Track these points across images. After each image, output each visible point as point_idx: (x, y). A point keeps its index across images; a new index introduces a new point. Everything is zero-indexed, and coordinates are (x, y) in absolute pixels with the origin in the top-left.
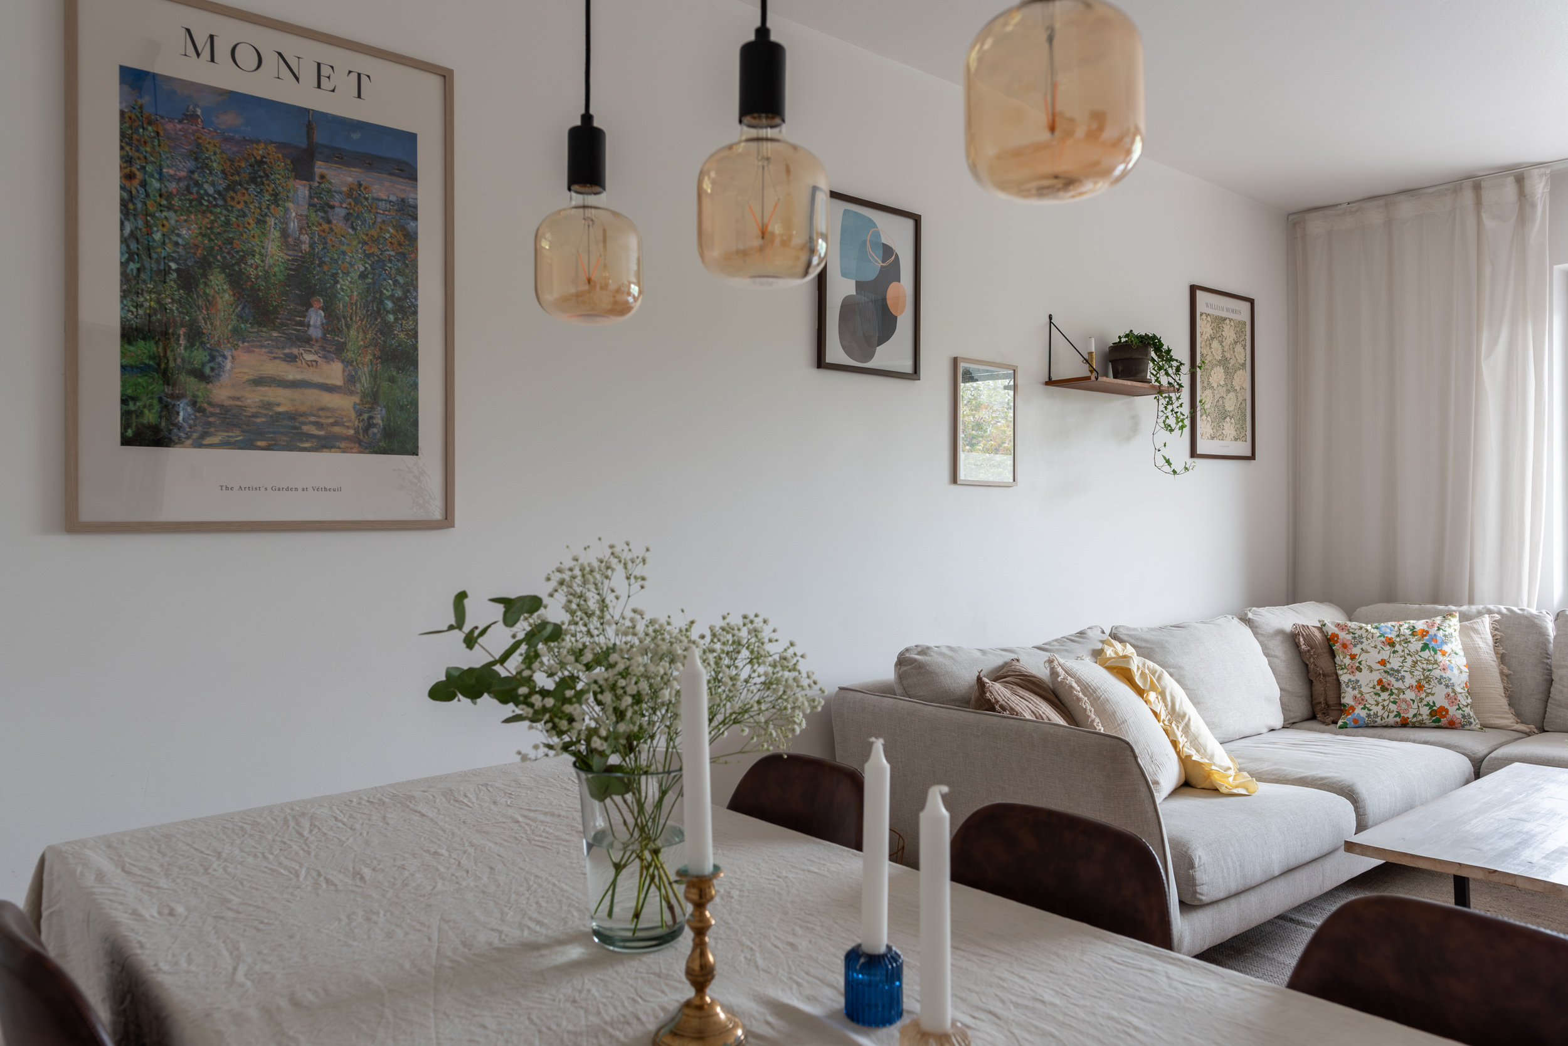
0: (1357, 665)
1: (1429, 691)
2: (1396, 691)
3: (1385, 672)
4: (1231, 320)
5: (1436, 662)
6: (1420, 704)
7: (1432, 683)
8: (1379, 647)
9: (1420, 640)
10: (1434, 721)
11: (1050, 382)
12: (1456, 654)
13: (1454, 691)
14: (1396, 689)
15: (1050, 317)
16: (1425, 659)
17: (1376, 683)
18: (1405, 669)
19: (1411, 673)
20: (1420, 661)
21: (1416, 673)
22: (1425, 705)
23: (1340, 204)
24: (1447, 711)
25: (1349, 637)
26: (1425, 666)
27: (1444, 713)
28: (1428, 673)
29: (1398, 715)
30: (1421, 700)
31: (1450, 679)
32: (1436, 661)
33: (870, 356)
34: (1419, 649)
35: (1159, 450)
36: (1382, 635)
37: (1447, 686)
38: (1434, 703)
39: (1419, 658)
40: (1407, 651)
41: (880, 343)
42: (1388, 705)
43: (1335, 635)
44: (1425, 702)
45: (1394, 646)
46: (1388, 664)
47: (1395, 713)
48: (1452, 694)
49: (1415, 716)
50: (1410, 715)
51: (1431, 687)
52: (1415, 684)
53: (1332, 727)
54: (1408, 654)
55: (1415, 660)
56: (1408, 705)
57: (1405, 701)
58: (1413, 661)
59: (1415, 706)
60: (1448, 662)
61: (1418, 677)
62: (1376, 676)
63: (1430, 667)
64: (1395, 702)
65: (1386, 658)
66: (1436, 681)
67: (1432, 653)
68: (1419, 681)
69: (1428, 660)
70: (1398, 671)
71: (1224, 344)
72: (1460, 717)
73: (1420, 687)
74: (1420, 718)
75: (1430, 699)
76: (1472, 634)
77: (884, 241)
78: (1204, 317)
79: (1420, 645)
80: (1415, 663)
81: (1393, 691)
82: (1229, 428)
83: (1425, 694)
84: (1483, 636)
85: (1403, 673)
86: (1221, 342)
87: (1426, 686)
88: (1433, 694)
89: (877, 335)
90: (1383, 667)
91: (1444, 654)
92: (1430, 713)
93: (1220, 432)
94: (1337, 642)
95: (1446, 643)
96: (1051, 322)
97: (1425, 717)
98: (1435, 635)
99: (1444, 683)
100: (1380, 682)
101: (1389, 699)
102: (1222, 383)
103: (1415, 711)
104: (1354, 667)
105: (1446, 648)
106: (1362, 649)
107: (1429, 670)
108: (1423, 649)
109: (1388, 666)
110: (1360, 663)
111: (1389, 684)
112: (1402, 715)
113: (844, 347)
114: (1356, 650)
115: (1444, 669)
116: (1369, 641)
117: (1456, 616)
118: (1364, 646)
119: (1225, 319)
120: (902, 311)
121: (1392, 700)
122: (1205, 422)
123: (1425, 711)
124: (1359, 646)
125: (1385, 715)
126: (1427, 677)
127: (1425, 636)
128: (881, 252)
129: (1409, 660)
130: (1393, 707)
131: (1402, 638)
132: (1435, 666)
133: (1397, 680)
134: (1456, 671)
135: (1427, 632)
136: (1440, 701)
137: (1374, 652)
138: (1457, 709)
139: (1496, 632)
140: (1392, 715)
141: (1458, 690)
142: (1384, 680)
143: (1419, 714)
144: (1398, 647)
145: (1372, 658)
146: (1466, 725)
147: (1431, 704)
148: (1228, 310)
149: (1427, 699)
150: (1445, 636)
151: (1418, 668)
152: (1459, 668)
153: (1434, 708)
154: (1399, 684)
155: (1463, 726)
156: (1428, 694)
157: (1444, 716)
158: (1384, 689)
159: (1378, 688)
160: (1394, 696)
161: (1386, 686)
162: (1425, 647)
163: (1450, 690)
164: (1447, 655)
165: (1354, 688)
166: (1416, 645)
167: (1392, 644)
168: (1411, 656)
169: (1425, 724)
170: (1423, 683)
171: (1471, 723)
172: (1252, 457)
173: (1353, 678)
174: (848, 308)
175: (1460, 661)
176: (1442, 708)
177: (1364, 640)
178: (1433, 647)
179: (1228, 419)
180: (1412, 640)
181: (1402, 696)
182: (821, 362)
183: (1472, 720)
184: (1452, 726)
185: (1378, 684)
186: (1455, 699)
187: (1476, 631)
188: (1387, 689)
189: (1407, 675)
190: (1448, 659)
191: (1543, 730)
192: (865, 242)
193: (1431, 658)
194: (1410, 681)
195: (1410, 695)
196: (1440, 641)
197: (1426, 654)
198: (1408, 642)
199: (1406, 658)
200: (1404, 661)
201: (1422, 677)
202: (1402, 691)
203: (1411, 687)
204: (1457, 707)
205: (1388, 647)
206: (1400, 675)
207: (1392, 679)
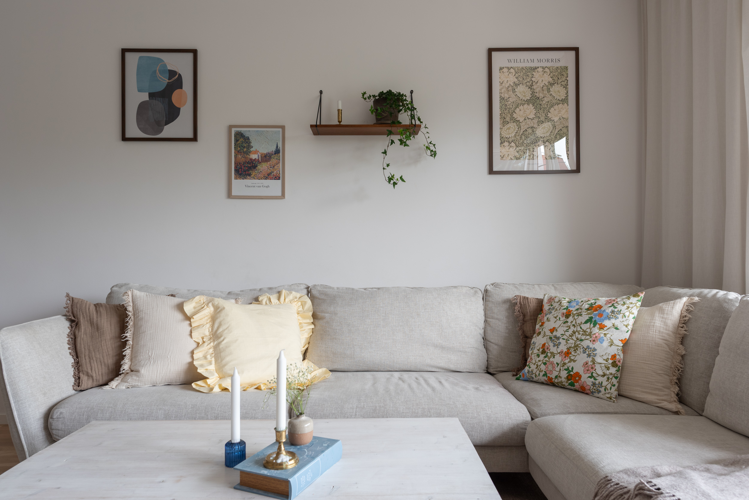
0: (541, 330)
1: (572, 358)
2: (549, 354)
3: (551, 338)
4: (544, 68)
5: (590, 334)
6: (561, 368)
7: (578, 352)
8: (558, 318)
9: (590, 314)
10: (570, 384)
12: (617, 329)
13: (594, 361)
14: (551, 353)
15: (321, 92)
18: (565, 337)
19: (568, 341)
20: (579, 332)
21: (571, 341)
22: (566, 370)
24: (580, 377)
26: (579, 336)
27: (577, 379)
28: (579, 343)
29: (545, 375)
30: (565, 364)
31: (597, 350)
32: (591, 332)
33: (161, 131)
34: (584, 322)
36: (567, 308)
37: (589, 355)
38: (572, 368)
39: (579, 329)
40: (574, 323)
41: (167, 123)
42: (540, 365)
44: (566, 367)
46: (555, 332)
47: (544, 373)
48: (590, 363)
49: (556, 377)
50: (553, 376)
51: (576, 354)
52: (565, 350)
54: (574, 325)
55: (576, 330)
56: (553, 367)
57: (552, 363)
59: (558, 369)
60: (602, 335)
61: (570, 345)
63: (583, 338)
64: (545, 364)
66: (582, 350)
67: (592, 325)
68: (568, 349)
69: (585, 331)
70: (558, 338)
71: (535, 87)
72: (590, 384)
73: (567, 354)
74: (560, 380)
75: (571, 364)
77: (169, 68)
79: (587, 317)
80: (574, 332)
83: (569, 360)
84: (665, 316)
85: (561, 340)
86: (531, 87)
87: (573, 353)
88: (574, 361)
89: (165, 119)
90: (550, 334)
91: (602, 327)
92: (567, 377)
94: (543, 311)
95: (609, 319)
97: (563, 380)
98: (604, 311)
99: (587, 353)
101: (543, 360)
103: (557, 373)
107: (582, 340)
108: (586, 322)
109: (554, 333)
111: (548, 348)
112: (548, 375)
113: (140, 129)
115: (594, 341)
119: (536, 68)
120: (184, 105)
121: (544, 361)
122: (508, 147)
123: (564, 374)
125: (537, 374)
126: (577, 345)
127: (598, 310)
128: (168, 75)
129: (572, 328)
130: (543, 367)
132: (589, 337)
134: (606, 344)
135: (601, 307)
136: (578, 367)
138: (589, 377)
139: (686, 314)
140: (542, 374)
141: (599, 359)
142: (547, 345)
143: (560, 376)
144: (570, 319)
146: (595, 392)
147: (570, 369)
148: (540, 61)
149: (569, 364)
150: (612, 312)
151: (574, 338)
153: (572, 373)
156: (571, 360)
157: (577, 381)
158: (543, 352)
160: (547, 359)
161: (546, 349)
162: (590, 320)
163: (590, 359)
164: (605, 329)
166: (584, 318)
168: (575, 327)
169: (563, 385)
170: (572, 350)
171: (599, 392)
174: (142, 107)
175: (617, 335)
176: (578, 375)
178: (595, 321)
181: (551, 359)
182: (124, 139)
183: (602, 389)
184: (583, 391)
186: (592, 368)
187: (662, 311)
189: (563, 342)
190: (605, 332)
192: (155, 71)
193: (588, 330)
194: (563, 347)
195: (558, 359)
196: (605, 315)
197: (585, 327)
198: (580, 315)
199: (570, 328)
200: (567, 331)
201: (573, 346)
202: (553, 355)
203: (560, 353)
204: (590, 375)
205: (564, 318)
206: (558, 341)
207: (551, 344)
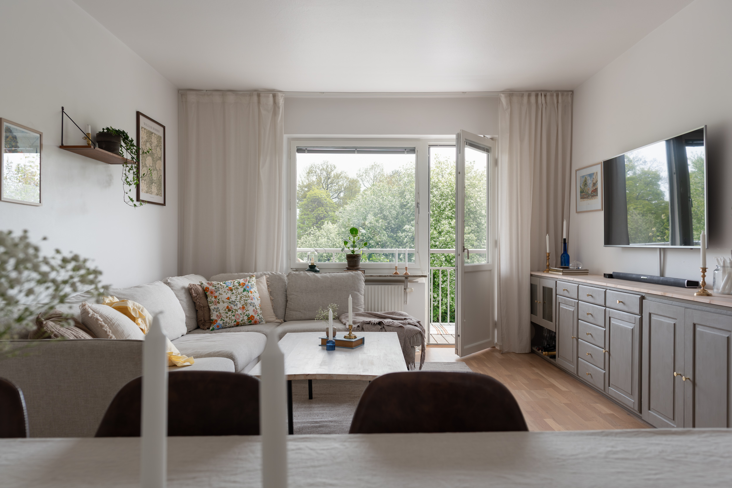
0: (218, 300)
1: (247, 309)
3: (230, 303)
4: (155, 134)
5: (249, 297)
6: (244, 315)
7: (248, 306)
8: (226, 292)
9: (242, 287)
10: (249, 322)
11: (62, 147)
12: (256, 292)
13: (256, 308)
14: (234, 310)
15: (63, 108)
16: (245, 296)
17: (226, 308)
18: (237, 300)
19: (240, 302)
20: (243, 297)
21: (242, 302)
22: (246, 315)
23: (203, 90)
24: (254, 317)
25: (214, 288)
26: (245, 298)
27: (253, 318)
28: (246, 301)
29: (235, 321)
30: (244, 313)
31: (254, 303)
32: (249, 296)
34: (242, 292)
35: (127, 193)
36: (227, 286)
37: (253, 306)
38: (249, 314)
39: (242, 295)
40: (237, 293)
42: (231, 317)
43: (207, 288)
44: (245, 314)
45: (232, 291)
46: (230, 299)
47: (234, 320)
48: (255, 310)
49: (242, 321)
50: (240, 321)
51: (247, 307)
52: (241, 307)
53: (208, 330)
54: (238, 294)
55: (241, 296)
56: (239, 316)
57: (238, 314)
58: (240, 297)
59: (242, 316)
60: (253, 296)
61: (243, 304)
62: (226, 305)
63: (247, 299)
64: (234, 316)
65: (229, 296)
66: (249, 305)
67: (247, 293)
68: (243, 305)
69: (246, 296)
70: (235, 302)
71: (152, 145)
72: (258, 319)
73: (243, 308)
74: (244, 321)
75: (247, 312)
76: (260, 284)
78: (143, 129)
79: (242, 289)
80: (241, 297)
81: (233, 311)
82: (154, 189)
83: (245, 311)
84: (264, 284)
85: (237, 302)
87: (246, 307)
88: (248, 310)
90: (228, 301)
92: (248, 319)
93: (150, 190)
94: (208, 291)
95: (252, 288)
96: (63, 112)
97: (246, 321)
98: (248, 285)
99: (252, 305)
100: (228, 307)
101: (232, 314)
102: (151, 165)
103: (242, 319)
104: (217, 302)
105: (252, 290)
106: (219, 293)
107: (247, 300)
109: (231, 300)
110: (219, 300)
111: (231, 308)
112: (237, 321)
114: (217, 294)
115: (252, 299)
116: (222, 289)
117: (254, 276)
118: (220, 292)
119: (152, 133)
121: (233, 315)
122: (144, 184)
123: (246, 318)
124: (218, 292)
125: (230, 322)
126: (246, 303)
127: (244, 285)
129: (239, 296)
130: (233, 318)
131: (235, 287)
132: (249, 298)
133: (235, 306)
134: (256, 300)
135: (245, 284)
136: (251, 313)
137: (224, 294)
138: (258, 316)
139: (268, 283)
140: (233, 321)
141: (257, 307)
142: (229, 306)
143: (244, 320)
144: (234, 291)
145: (225, 296)
146: (261, 322)
147: (248, 315)
148: (154, 129)
149: (246, 313)
150: (251, 285)
151: (242, 300)
152: (257, 298)
153: (249, 316)
154: (235, 308)
155: (260, 323)
156: (247, 311)
157: (253, 319)
158: (229, 310)
159: (227, 310)
160: (234, 313)
161: (230, 309)
162: (244, 290)
163: (254, 308)
164: (252, 293)
165: (217, 312)
166: (241, 290)
167: (231, 290)
168: (239, 295)
169: (245, 324)
170: (245, 306)
172: (164, 204)
173: (216, 307)
175: (257, 295)
176: (252, 316)
177: (220, 289)
178: (247, 290)
179: (154, 184)
180: (239, 288)
181: (237, 313)
183: (263, 320)
184: (256, 323)
185: (227, 309)
186: (257, 312)
187: (261, 282)
188: (231, 310)
189: (238, 303)
191: (285, 321)
194: (239, 305)
195: (240, 312)
196: (249, 287)
197: (245, 293)
198: (237, 289)
199: (237, 296)
200: (237, 297)
201: (244, 304)
202: (236, 310)
203: (240, 308)
204: (257, 315)
205: (230, 292)
206: (235, 303)
207: (232, 306)
